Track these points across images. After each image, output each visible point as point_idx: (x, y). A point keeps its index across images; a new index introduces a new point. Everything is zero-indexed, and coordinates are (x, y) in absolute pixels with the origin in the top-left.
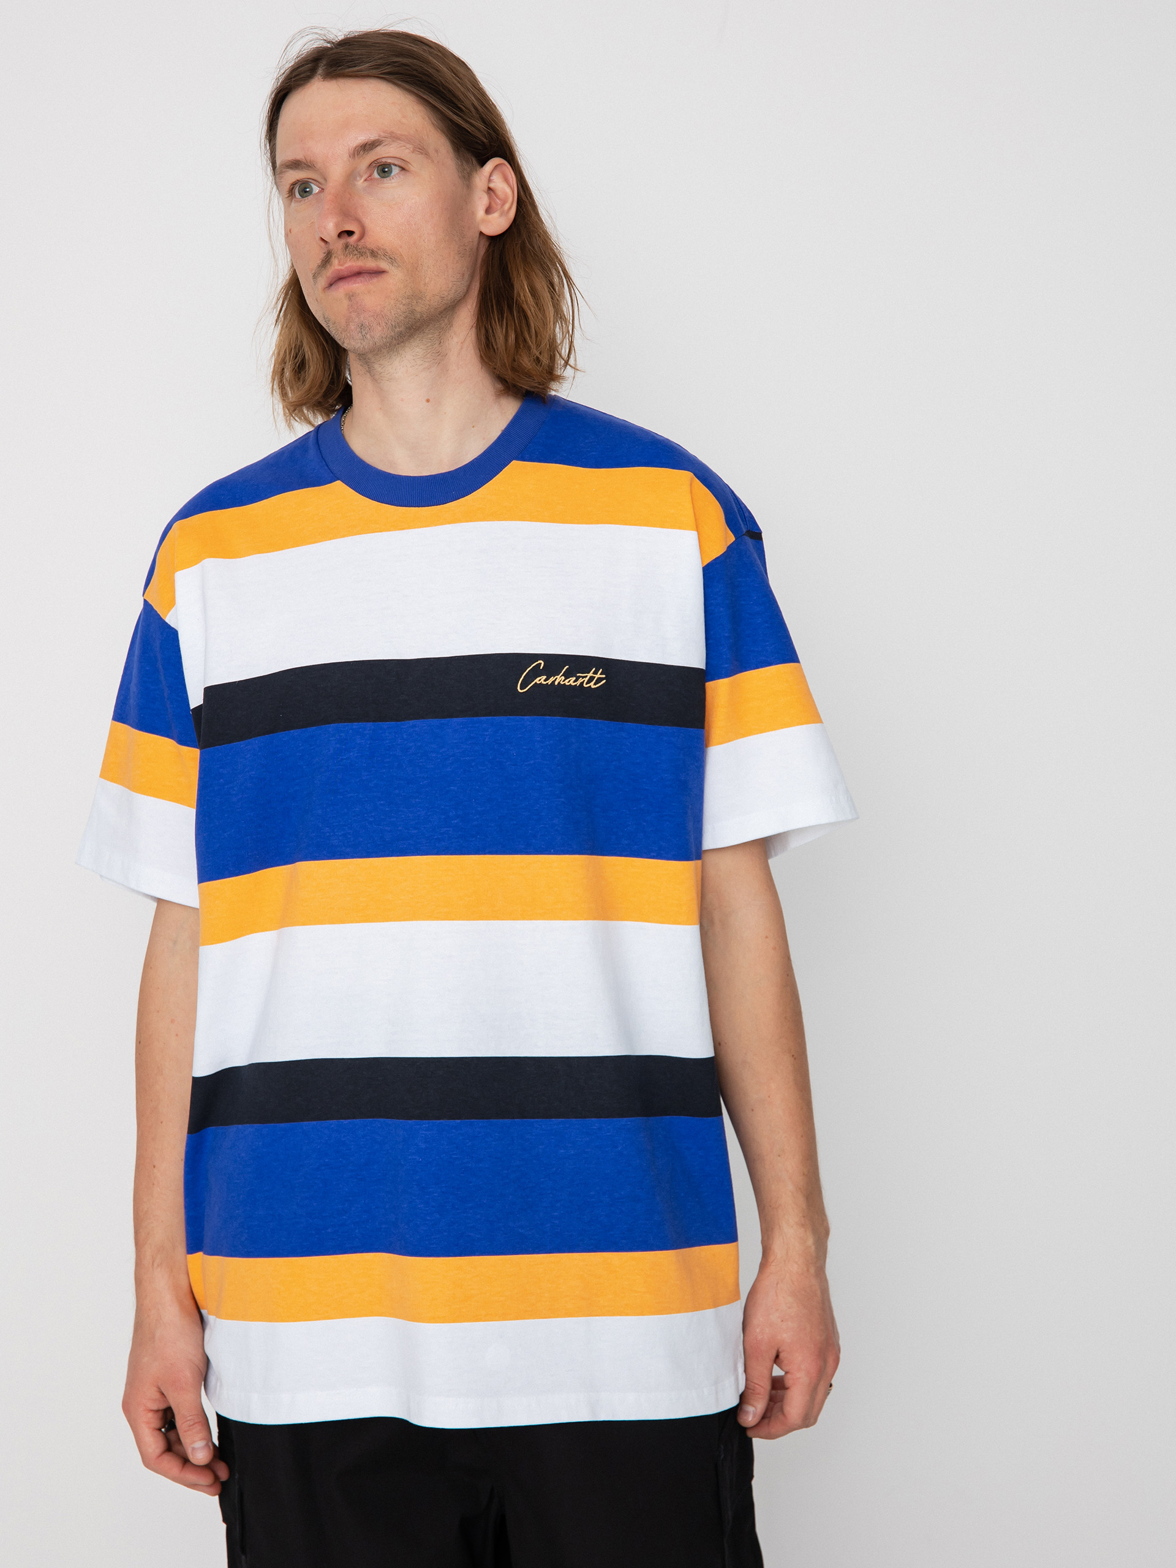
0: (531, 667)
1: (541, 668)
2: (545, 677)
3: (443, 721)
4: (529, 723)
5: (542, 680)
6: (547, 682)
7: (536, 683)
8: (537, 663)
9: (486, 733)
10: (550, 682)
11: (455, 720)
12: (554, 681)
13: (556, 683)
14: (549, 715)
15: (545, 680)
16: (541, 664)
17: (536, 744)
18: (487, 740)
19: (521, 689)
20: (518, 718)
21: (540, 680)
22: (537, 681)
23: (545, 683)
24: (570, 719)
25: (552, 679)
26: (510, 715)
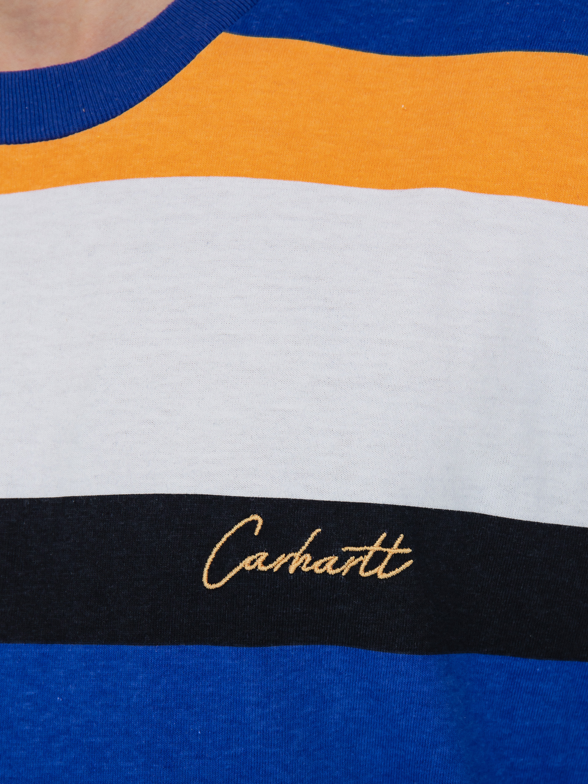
0: (233, 530)
1: (256, 533)
2: (264, 555)
3: (47, 649)
4: (229, 662)
5: (259, 562)
6: (270, 566)
7: (243, 569)
8: (246, 520)
9: (133, 684)
10: (276, 566)
11: (70, 648)
12: (286, 566)
13: (292, 569)
14: (277, 643)
15: (265, 563)
16: (255, 522)
17: (248, 709)
18: (135, 699)
19: (210, 581)
20: (204, 648)
21: (252, 563)
22: (246, 564)
23: (265, 568)
24: (328, 648)
25: (282, 559)
26: (187, 643)
